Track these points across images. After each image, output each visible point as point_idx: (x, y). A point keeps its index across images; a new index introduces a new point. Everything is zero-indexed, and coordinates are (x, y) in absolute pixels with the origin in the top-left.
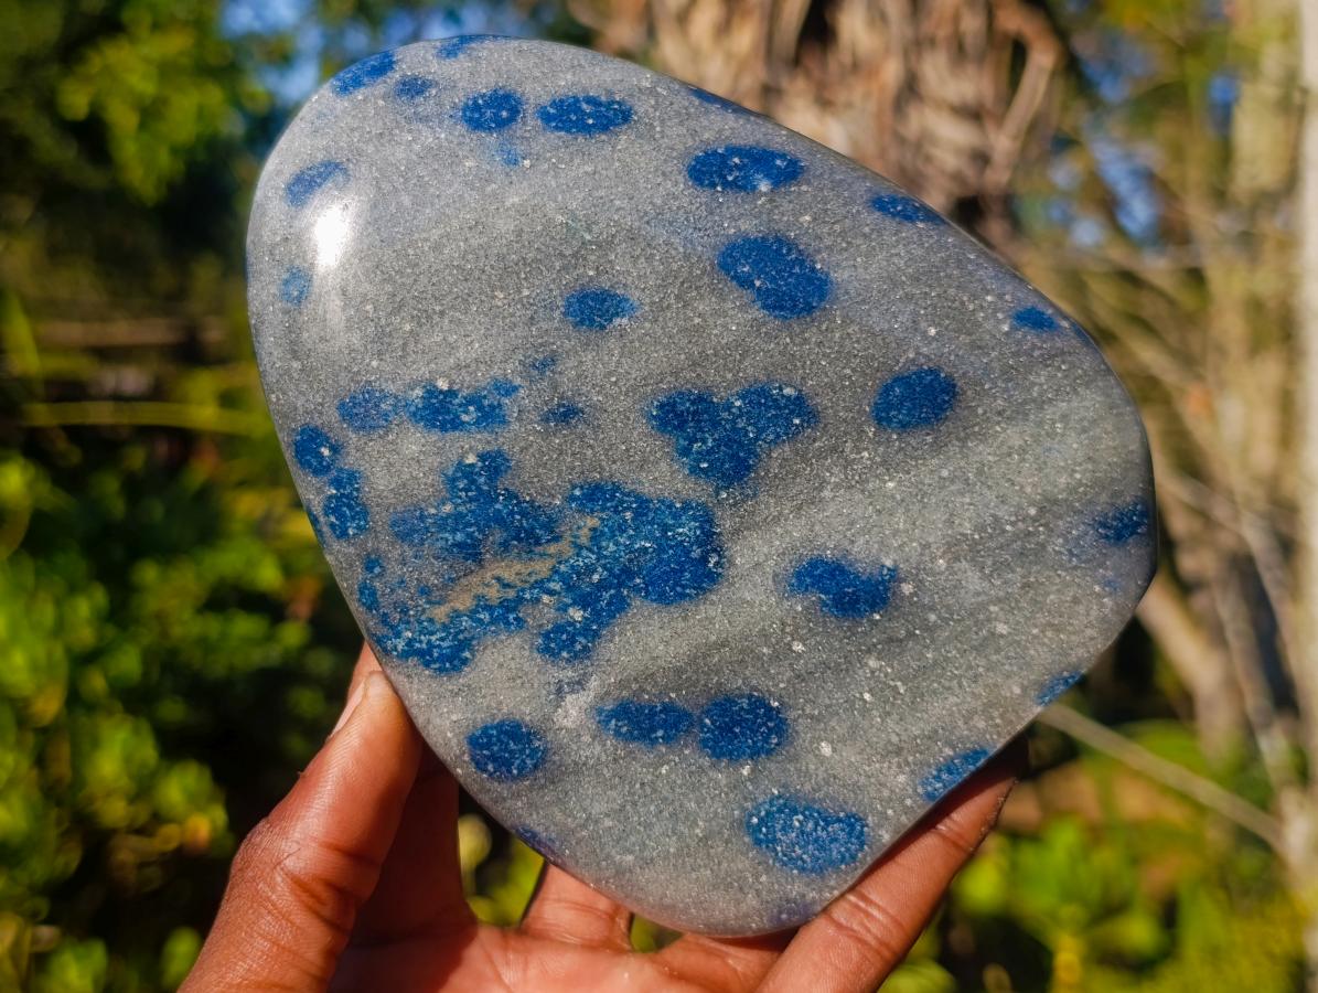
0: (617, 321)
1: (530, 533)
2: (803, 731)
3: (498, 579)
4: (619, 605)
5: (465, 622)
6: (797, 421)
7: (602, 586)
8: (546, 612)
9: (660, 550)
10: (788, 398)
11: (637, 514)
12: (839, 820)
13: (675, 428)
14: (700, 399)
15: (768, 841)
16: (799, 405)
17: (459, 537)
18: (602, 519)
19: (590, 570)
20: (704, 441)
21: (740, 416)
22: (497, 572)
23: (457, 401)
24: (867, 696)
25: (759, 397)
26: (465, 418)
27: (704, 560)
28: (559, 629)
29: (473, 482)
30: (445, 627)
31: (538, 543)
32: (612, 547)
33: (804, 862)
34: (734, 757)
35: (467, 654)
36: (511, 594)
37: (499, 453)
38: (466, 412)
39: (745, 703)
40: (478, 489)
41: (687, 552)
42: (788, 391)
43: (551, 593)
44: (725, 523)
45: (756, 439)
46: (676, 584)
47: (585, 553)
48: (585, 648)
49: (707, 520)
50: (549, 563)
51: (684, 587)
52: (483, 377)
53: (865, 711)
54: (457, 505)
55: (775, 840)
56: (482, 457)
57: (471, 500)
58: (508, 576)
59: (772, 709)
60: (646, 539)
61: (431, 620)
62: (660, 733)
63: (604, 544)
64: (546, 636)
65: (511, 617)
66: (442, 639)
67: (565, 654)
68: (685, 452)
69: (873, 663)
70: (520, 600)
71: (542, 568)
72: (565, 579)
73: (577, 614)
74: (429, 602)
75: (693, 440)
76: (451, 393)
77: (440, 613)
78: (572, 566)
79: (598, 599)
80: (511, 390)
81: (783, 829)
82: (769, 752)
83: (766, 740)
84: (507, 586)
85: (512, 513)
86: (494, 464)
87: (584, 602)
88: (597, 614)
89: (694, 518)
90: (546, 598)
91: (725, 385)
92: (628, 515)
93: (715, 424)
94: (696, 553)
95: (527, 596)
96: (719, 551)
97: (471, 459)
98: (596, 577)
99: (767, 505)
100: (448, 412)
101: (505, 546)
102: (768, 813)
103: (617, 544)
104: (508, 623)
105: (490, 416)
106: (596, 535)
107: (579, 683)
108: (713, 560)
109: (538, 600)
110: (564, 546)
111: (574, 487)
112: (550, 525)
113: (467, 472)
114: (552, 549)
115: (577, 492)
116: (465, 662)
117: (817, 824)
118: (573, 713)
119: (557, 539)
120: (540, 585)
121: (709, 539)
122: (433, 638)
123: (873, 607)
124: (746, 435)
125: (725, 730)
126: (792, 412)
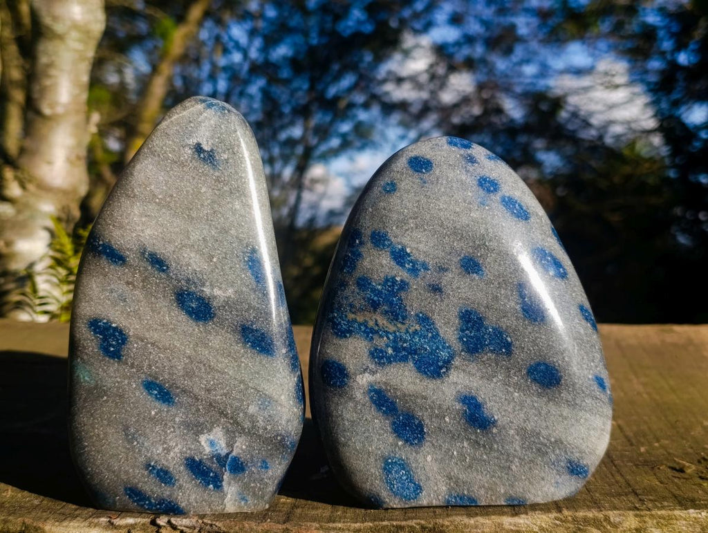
0: (475, 275)
1: (397, 315)
2: (427, 447)
3: (376, 321)
4: (404, 359)
5: (356, 325)
6: (504, 350)
7: (404, 349)
8: (381, 342)
9: (431, 353)
10: (507, 341)
11: (433, 337)
12: (415, 484)
13: (465, 321)
14: (480, 319)
15: (388, 471)
16: (508, 346)
17: (376, 298)
18: (421, 329)
19: (405, 341)
20: (471, 332)
21: (488, 334)
22: (378, 318)
23: (408, 259)
24: (455, 453)
25: (499, 334)
26: (407, 265)
27: (441, 368)
28: (381, 351)
29: (393, 286)
30: (348, 321)
31: (397, 320)
32: (417, 340)
33: (394, 487)
34: (399, 436)
35: (348, 335)
36: (376, 328)
37: (408, 284)
38: (409, 264)
39: (417, 422)
40: (393, 289)
41: (438, 361)
42: (509, 339)
43: (388, 338)
44: (457, 362)
45: (487, 345)
46: (426, 368)
47: (408, 335)
48: (384, 363)
49: (452, 357)
50: (394, 329)
51: (428, 371)
52: (422, 258)
53: (452, 457)
54: (382, 289)
55: (391, 473)
56: (402, 281)
57: (388, 291)
58: (380, 322)
59: (423, 431)
60: (429, 346)
61: (346, 316)
62: (384, 409)
63: (416, 337)
64: (376, 349)
65: (371, 335)
66: (344, 324)
67: (376, 360)
68: (462, 331)
69: (466, 444)
70: (377, 332)
71: (392, 328)
72: (395, 337)
73: (390, 351)
74: (350, 310)
75: (467, 329)
76: (409, 255)
77: (351, 316)
78: (401, 336)
79: (400, 352)
80: (426, 269)
81: (396, 471)
82: (412, 444)
83: (414, 439)
84: (377, 325)
85: (397, 304)
86: (404, 286)
87: (395, 349)
88: (396, 356)
89: (449, 353)
90: (385, 338)
91: (491, 320)
92: (430, 335)
93: (478, 330)
94: (440, 364)
95: (380, 333)
96: (448, 369)
97: (398, 279)
98: (405, 345)
99: (473, 367)
100: (403, 259)
101: (386, 312)
102: (396, 462)
103: (419, 340)
104: (368, 336)
105: (414, 271)
106: (415, 332)
107: (374, 372)
108: (444, 370)
109: (383, 337)
110: (403, 328)
111: (421, 313)
112: (404, 318)
113: (394, 282)
114: (399, 325)
115: (421, 315)
116: (346, 337)
117: (407, 479)
118: (364, 380)
119: (403, 324)
120: (387, 332)
121: (447, 363)
122: (342, 322)
123: (480, 427)
124: (485, 341)
125: (405, 425)
126: (505, 346)
